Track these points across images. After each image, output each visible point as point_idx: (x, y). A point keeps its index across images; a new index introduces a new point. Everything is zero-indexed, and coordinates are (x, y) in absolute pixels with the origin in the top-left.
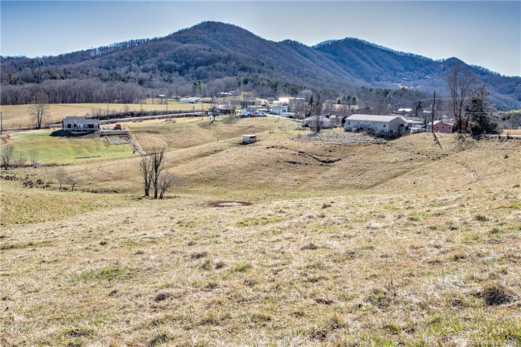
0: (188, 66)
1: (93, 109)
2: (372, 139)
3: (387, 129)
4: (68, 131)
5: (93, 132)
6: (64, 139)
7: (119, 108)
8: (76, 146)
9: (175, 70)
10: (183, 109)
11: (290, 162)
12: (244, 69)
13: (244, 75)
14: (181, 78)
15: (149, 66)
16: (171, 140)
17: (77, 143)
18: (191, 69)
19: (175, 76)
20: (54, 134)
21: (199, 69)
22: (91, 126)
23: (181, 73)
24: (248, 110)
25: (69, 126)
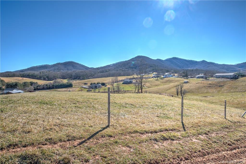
0: (137, 67)
1: (126, 78)
2: (229, 80)
3: (232, 77)
4: (125, 83)
5: (132, 83)
6: (126, 85)
7: (132, 77)
8: (129, 86)
9: (133, 68)
10: (146, 77)
11: (209, 86)
12: (151, 67)
13: (152, 68)
14: (136, 70)
15: (127, 67)
16: (151, 84)
17: (129, 85)
18: (138, 67)
19: (134, 69)
20: (123, 83)
21: (140, 67)
22: (131, 81)
23: (135, 68)
24: (165, 76)
25: (126, 81)
